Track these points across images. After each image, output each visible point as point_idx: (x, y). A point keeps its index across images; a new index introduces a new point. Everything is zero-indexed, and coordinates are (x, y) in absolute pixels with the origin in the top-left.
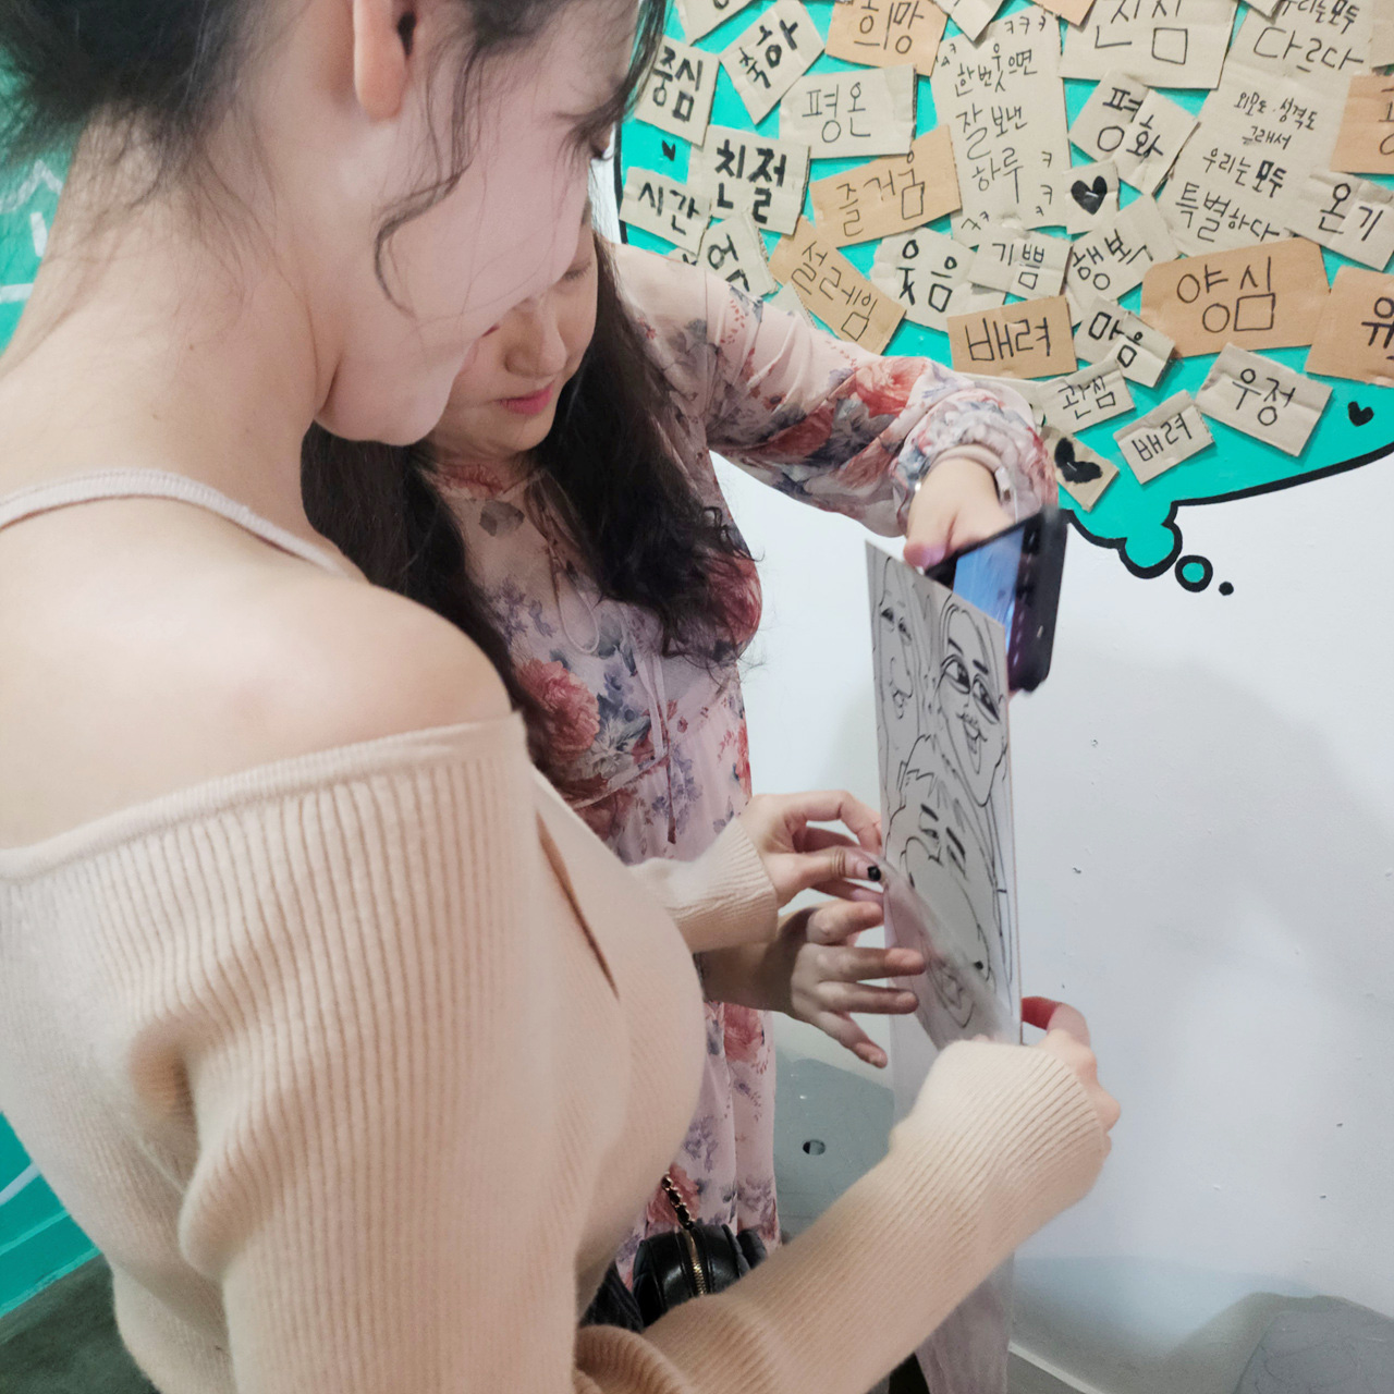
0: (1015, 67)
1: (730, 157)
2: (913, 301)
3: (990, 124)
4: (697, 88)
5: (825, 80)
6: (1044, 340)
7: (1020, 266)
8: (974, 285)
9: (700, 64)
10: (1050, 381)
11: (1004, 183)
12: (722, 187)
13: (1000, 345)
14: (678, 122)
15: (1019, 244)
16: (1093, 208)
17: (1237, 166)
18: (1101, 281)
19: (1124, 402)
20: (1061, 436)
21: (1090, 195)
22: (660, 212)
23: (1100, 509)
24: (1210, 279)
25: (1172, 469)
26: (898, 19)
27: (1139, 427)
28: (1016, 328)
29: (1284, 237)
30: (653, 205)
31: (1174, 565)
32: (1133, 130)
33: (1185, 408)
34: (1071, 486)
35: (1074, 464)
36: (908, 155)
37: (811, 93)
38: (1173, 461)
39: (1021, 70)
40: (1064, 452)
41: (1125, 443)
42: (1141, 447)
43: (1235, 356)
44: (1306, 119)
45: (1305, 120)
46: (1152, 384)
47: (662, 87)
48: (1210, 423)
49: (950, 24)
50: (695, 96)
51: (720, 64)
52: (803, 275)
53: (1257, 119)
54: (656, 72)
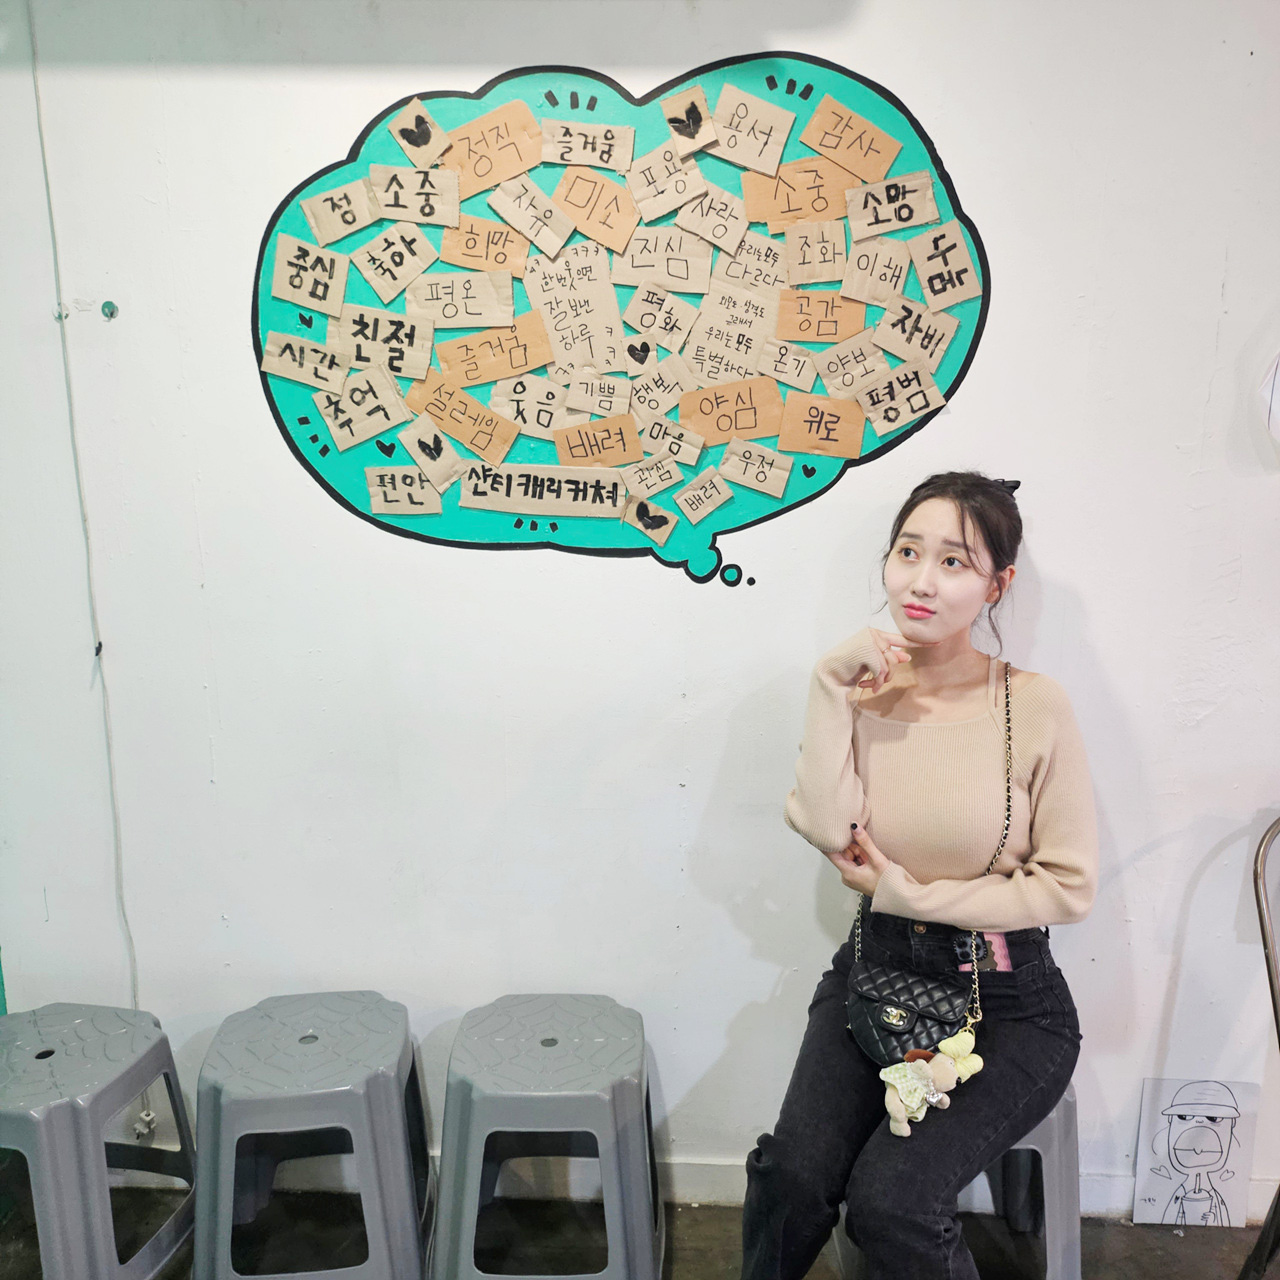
0: (581, 276)
1: (366, 326)
2: (525, 422)
3: (568, 310)
4: (331, 278)
5: (445, 278)
6: (621, 442)
7: (597, 398)
8: (569, 409)
9: (332, 261)
10: (628, 467)
11: (581, 346)
12: (359, 347)
13: (591, 447)
14: (316, 300)
15: (597, 383)
16: (642, 361)
17: (725, 336)
18: (653, 405)
19: (678, 474)
20: (640, 501)
21: (640, 353)
22: (301, 365)
23: (669, 545)
24: (719, 401)
25: (711, 514)
26: (495, 241)
27: (687, 490)
28: (601, 435)
29: (756, 375)
30: (294, 360)
31: (719, 572)
32: (661, 316)
33: (714, 476)
34: (649, 532)
35: (650, 518)
36: (512, 328)
37: (431, 285)
38: (710, 509)
39: (586, 278)
40: (642, 511)
41: (680, 502)
42: (691, 502)
43: (738, 445)
44: (760, 312)
45: (758, 311)
46: (694, 464)
47: (298, 275)
48: (729, 484)
49: (532, 247)
50: (329, 282)
51: (351, 261)
52: (436, 408)
53: (733, 311)
54: (291, 264)
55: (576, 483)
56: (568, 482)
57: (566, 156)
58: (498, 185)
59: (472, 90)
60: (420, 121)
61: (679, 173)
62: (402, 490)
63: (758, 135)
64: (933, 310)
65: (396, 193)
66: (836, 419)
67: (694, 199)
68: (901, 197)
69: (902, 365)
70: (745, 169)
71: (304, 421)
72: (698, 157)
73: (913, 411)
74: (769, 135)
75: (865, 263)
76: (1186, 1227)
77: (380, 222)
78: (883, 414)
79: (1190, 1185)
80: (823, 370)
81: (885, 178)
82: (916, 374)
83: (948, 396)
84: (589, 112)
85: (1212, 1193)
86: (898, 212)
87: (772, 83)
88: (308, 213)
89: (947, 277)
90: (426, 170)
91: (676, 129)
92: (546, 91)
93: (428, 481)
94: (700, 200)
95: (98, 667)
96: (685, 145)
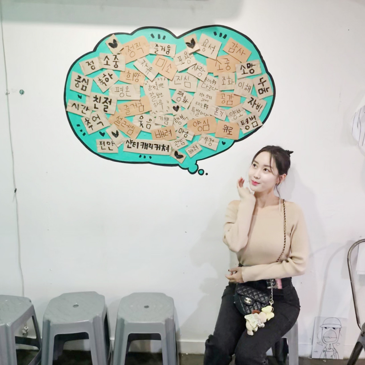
0: (160, 86)
1: (97, 99)
2: (143, 127)
3: (156, 96)
4: (87, 84)
5: (120, 85)
6: (170, 134)
7: (164, 121)
8: (156, 124)
9: (88, 80)
10: (172, 141)
11: (159, 106)
12: (95, 105)
13: (162, 135)
14: (83, 91)
15: (164, 117)
16: (177, 111)
17: (201, 104)
18: (180, 123)
19: (186, 143)
20: (176, 150)
21: (176, 108)
22: (78, 109)
23: (184, 163)
24: (199, 123)
25: (196, 155)
26: (135, 75)
27: (189, 148)
28: (165, 132)
29: (209, 116)
30: (76, 108)
31: (198, 171)
32: (183, 98)
33: (197, 144)
34: (178, 159)
35: (179, 155)
36: (140, 100)
37: (117, 88)
38: (195, 153)
39: (161, 87)
40: (176, 153)
41: (187, 151)
42: (190, 151)
43: (204, 135)
44: (210, 98)
46: (191, 140)
47: (78, 84)
48: (201, 146)
49: (146, 78)
50: (87, 86)
51: (94, 80)
52: (117, 123)
53: (203, 97)
54: (76, 80)
55: (157, 145)
56: (155, 145)
57: (156, 52)
58: (136, 60)
59: (130, 33)
60: (115, 41)
61: (188, 58)
62: (107, 146)
63: (211, 48)
64: (260, 99)
65: (107, 62)
66: (231, 129)
67: (193, 65)
68: (251, 67)
69: (251, 114)
70: (207, 57)
71: (78, 125)
72: (194, 54)
73: (254, 127)
74: (214, 48)
75: (241, 85)
76: (327, 359)
77: (102, 69)
78: (245, 127)
79: (328, 347)
80: (228, 114)
81: (247, 61)
82: (254, 116)
83: (263, 123)
84: (163, 40)
85: (334, 350)
86: (250, 71)
87: (215, 34)
88: (81, 66)
89: (263, 90)
90: (116, 54)
91: (188, 46)
92: (151, 34)
93: (114, 143)
94: (194, 66)
95: (15, 196)
96: (190, 50)
